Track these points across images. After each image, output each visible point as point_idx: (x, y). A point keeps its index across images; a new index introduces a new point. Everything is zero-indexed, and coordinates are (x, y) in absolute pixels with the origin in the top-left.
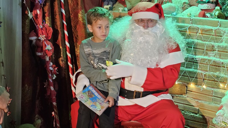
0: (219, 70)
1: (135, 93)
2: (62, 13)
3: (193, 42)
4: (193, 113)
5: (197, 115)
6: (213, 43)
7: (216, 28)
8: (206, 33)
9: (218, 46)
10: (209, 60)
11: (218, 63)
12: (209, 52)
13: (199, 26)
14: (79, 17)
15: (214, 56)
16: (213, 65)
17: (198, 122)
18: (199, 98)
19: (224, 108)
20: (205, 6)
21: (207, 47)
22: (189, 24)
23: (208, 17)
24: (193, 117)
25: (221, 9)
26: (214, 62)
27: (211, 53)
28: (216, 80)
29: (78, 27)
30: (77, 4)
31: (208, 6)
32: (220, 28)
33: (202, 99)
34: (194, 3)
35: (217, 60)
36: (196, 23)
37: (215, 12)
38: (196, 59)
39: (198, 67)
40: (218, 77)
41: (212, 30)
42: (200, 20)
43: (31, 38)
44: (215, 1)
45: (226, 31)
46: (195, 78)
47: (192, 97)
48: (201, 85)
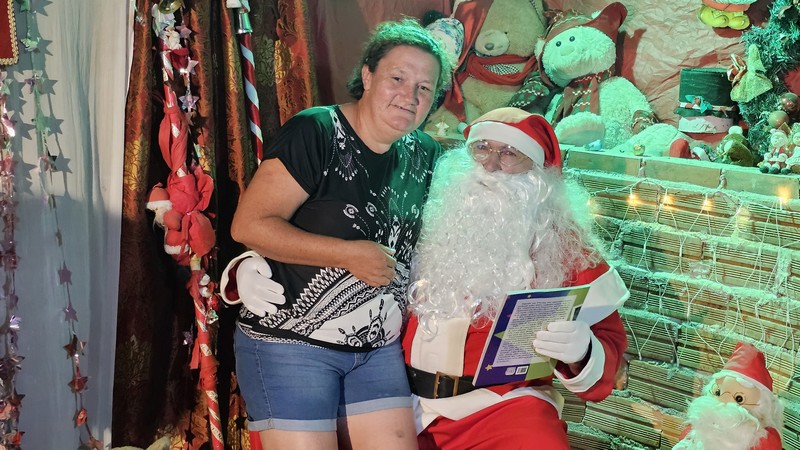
0: (721, 319)
1: (438, 379)
2: (253, 136)
3: (645, 229)
6: (703, 236)
7: (713, 191)
8: (684, 205)
9: (719, 246)
10: (693, 288)
11: (717, 297)
12: (692, 263)
13: (665, 184)
15: (708, 275)
16: (703, 303)
18: (663, 402)
20: (699, 125)
21: (686, 246)
22: (636, 175)
23: (697, 157)
25: (745, 133)
26: (707, 292)
27: (697, 266)
28: (710, 346)
31: (707, 123)
32: (724, 191)
33: (671, 404)
34: (671, 114)
35: (716, 286)
36: (656, 175)
38: (654, 280)
39: (661, 307)
40: (716, 339)
41: (701, 196)
42: (668, 167)
43: (151, 205)
44: (729, 109)
45: (742, 202)
46: (651, 338)
47: (642, 395)
48: (668, 362)
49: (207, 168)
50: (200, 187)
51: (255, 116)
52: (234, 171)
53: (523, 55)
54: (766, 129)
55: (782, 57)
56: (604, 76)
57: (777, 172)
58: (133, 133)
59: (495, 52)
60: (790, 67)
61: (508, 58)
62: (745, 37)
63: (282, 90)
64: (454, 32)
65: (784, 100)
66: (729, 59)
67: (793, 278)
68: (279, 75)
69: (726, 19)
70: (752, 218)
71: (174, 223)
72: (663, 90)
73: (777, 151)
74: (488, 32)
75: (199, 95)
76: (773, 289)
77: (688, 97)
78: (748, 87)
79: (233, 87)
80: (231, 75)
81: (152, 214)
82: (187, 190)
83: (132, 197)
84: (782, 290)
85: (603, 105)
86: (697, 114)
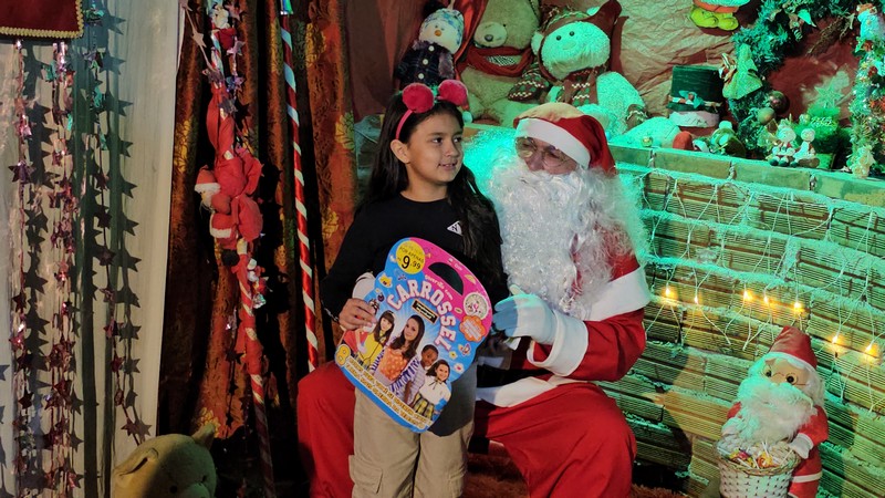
0: (727, 302)
2: (290, 119)
3: (654, 217)
4: (646, 419)
5: (659, 427)
6: (711, 224)
7: (722, 182)
8: (692, 194)
9: (727, 234)
10: (700, 273)
11: (723, 282)
12: (699, 250)
13: (674, 174)
14: (337, 133)
15: (715, 261)
16: (709, 287)
17: (659, 445)
18: (667, 379)
19: (743, 412)
20: (691, 119)
21: (694, 234)
22: (646, 165)
23: (699, 150)
24: (647, 430)
25: (735, 128)
26: (714, 277)
27: (702, 251)
28: (716, 328)
29: (331, 160)
30: (335, 96)
31: (699, 118)
34: (660, 108)
35: (722, 271)
36: (665, 165)
37: (720, 138)
38: (661, 266)
40: (721, 321)
41: (710, 186)
42: (678, 159)
43: (199, 188)
44: (718, 105)
45: (752, 193)
46: (659, 320)
47: (645, 373)
48: (672, 342)
49: (252, 152)
50: (246, 169)
51: (293, 100)
52: (273, 155)
53: (519, 48)
54: (754, 124)
55: (770, 58)
56: (600, 70)
57: (786, 165)
58: (183, 113)
59: (494, 44)
60: (777, 66)
61: (506, 50)
62: (735, 37)
63: (312, 75)
64: (456, 22)
65: (771, 98)
66: (720, 58)
67: (801, 264)
68: (310, 58)
69: (716, 20)
70: (762, 207)
71: (223, 205)
72: (652, 85)
73: (785, 145)
74: (487, 24)
75: (245, 77)
76: (780, 274)
77: (682, 93)
78: (740, 84)
79: (274, 69)
80: (273, 57)
81: (198, 196)
82: (235, 172)
83: (181, 180)
84: (790, 276)
85: (600, 98)
86: (690, 109)
